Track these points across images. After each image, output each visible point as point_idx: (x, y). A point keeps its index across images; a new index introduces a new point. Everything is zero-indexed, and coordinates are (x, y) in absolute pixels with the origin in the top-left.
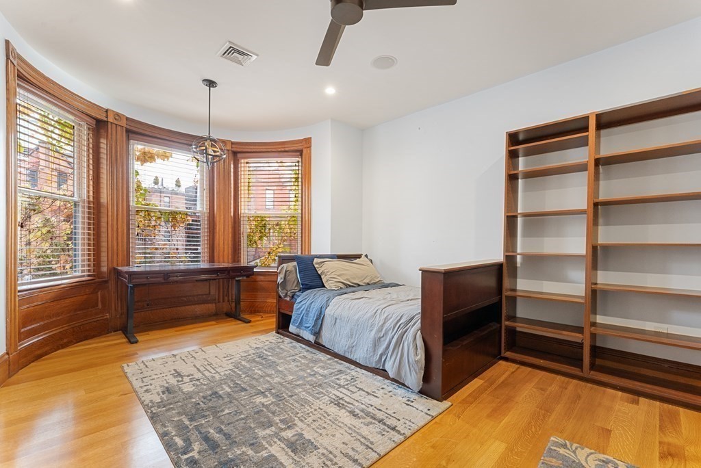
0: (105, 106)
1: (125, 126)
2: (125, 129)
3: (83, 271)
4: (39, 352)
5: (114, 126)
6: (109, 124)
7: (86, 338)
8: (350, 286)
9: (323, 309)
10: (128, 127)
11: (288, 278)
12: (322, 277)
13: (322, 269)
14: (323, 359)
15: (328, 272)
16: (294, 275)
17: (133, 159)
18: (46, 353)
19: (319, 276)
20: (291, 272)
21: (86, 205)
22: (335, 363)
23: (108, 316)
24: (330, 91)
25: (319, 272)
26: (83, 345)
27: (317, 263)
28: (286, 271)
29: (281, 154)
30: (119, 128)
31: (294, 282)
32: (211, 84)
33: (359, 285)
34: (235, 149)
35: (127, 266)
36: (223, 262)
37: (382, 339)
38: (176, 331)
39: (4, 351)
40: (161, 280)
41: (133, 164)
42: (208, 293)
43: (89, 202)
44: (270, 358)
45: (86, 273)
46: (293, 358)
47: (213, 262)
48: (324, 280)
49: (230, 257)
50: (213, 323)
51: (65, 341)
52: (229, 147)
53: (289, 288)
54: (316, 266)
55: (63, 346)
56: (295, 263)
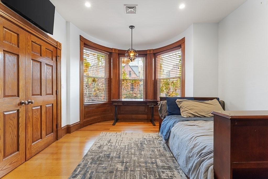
0: (111, 48)
1: (117, 52)
2: (117, 54)
3: (106, 100)
4: (91, 123)
5: (114, 53)
6: (113, 53)
7: (106, 121)
8: (198, 116)
9: (171, 127)
10: (119, 53)
11: (162, 108)
12: (181, 109)
13: (181, 105)
14: (167, 155)
15: (183, 107)
16: (165, 107)
17: (121, 63)
18: (93, 123)
19: (179, 109)
20: (164, 105)
21: (107, 79)
22: (171, 161)
23: (112, 115)
24: (182, 6)
25: (179, 107)
26: (104, 123)
27: (178, 102)
28: (162, 105)
29: (172, 49)
30: (116, 54)
31: (165, 110)
32: (132, 27)
33: (205, 117)
34: (154, 52)
35: (118, 99)
36: (148, 99)
37: (191, 159)
38: (128, 124)
39: (79, 121)
40: (121, 104)
41: (121, 65)
42: (144, 110)
43: (108, 78)
44: (145, 145)
45: (107, 101)
46: (153, 149)
47: (147, 99)
48: (181, 111)
49: (152, 97)
50: (143, 123)
51: (99, 120)
52: (152, 52)
53: (163, 113)
54: (177, 103)
55: (99, 122)
56: (166, 101)
